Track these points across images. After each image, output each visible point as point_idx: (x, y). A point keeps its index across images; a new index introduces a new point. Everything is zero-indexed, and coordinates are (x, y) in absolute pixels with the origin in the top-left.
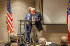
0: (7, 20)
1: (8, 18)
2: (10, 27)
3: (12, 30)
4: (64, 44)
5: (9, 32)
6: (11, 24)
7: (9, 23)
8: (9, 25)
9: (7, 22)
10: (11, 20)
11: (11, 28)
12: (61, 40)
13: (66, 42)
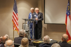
0: (13, 19)
1: (14, 17)
2: (15, 25)
3: (18, 27)
4: (65, 40)
5: (15, 29)
6: (16, 22)
7: (14, 21)
8: (14, 23)
9: (13, 20)
10: (17, 19)
11: (17, 26)
12: (63, 37)
13: (67, 39)
